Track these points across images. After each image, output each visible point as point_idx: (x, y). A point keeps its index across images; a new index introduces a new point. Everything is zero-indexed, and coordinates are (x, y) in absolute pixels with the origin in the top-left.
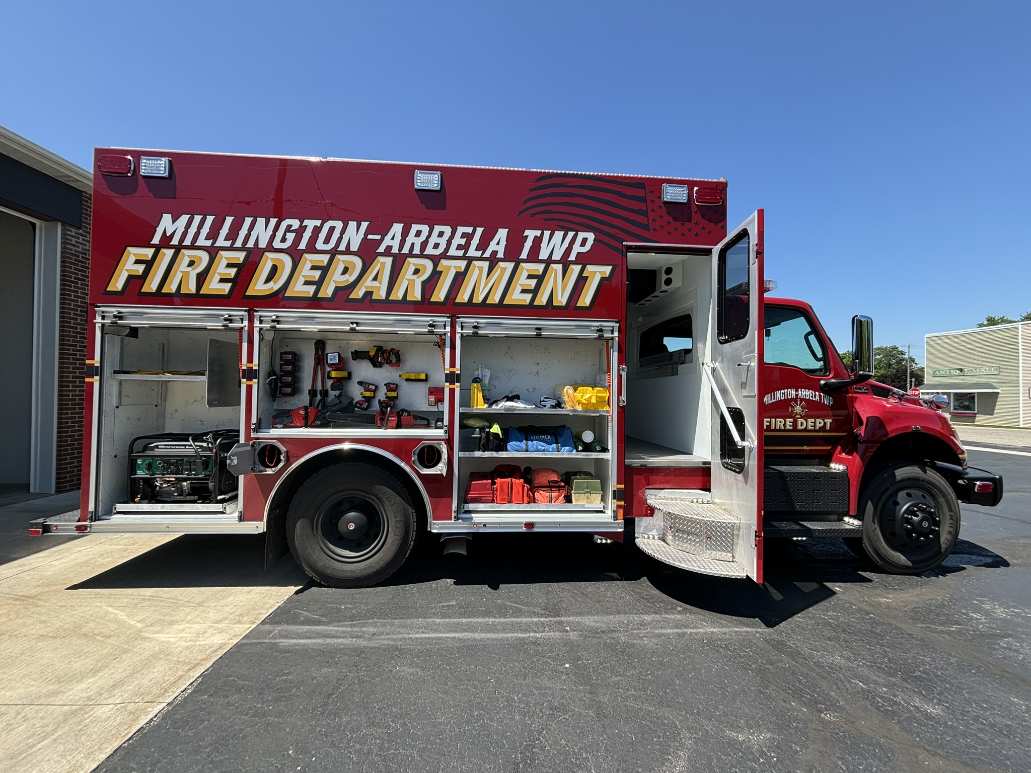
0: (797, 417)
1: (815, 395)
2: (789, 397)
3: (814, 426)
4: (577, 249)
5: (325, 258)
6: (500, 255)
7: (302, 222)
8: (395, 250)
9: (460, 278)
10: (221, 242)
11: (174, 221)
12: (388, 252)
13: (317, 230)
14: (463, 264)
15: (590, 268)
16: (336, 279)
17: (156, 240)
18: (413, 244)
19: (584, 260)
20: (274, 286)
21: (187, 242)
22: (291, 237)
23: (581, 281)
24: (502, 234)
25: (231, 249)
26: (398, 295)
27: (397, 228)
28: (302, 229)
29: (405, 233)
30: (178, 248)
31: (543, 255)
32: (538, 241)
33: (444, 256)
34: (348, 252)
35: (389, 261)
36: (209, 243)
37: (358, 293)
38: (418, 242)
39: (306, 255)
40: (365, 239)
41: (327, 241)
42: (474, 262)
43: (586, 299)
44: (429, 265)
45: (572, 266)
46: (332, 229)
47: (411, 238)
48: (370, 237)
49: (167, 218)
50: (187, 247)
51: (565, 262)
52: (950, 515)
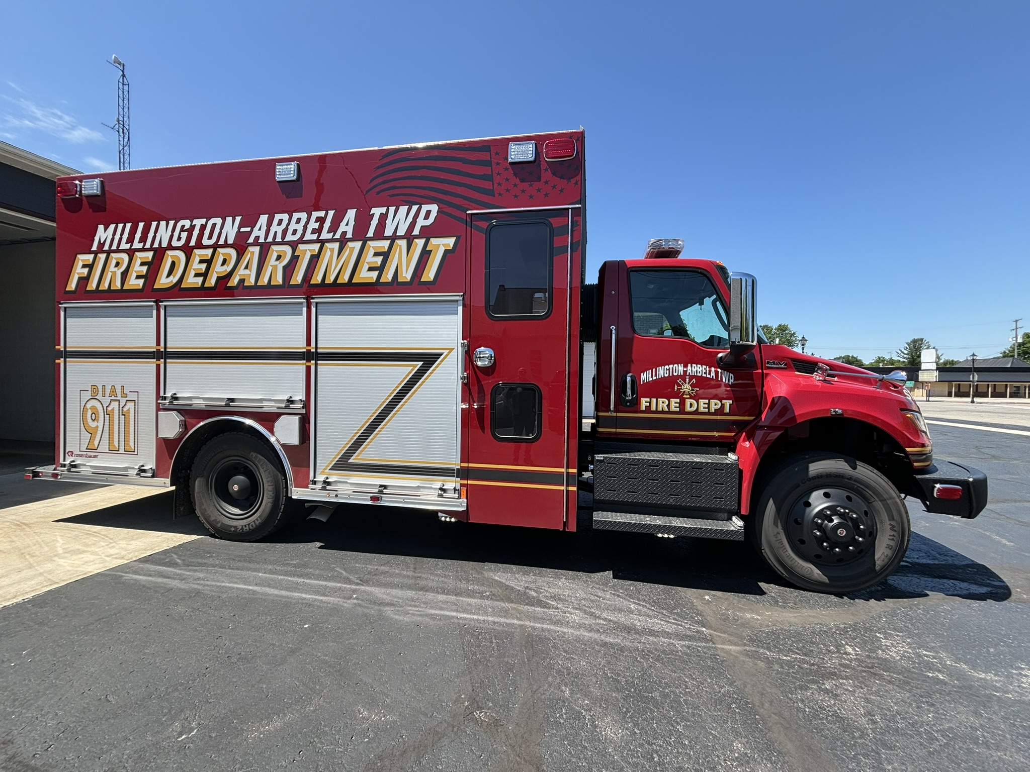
0: (684, 396)
1: (710, 371)
2: (675, 374)
3: (708, 408)
4: (421, 222)
5: (209, 252)
6: (349, 235)
7: (192, 222)
8: (262, 240)
9: (315, 259)
10: (137, 245)
11: (106, 229)
12: (256, 242)
13: (203, 227)
14: (317, 247)
15: (434, 241)
16: (219, 270)
17: (94, 248)
18: (276, 232)
19: (428, 233)
20: (174, 279)
21: (114, 247)
22: (184, 235)
23: (426, 255)
24: (351, 214)
25: (143, 250)
26: (264, 280)
27: (264, 219)
28: (193, 227)
29: (269, 224)
30: (109, 252)
31: (389, 232)
32: (383, 218)
33: (301, 241)
34: (226, 245)
35: (256, 250)
36: (128, 246)
37: (234, 282)
38: (280, 230)
39: (195, 251)
40: (239, 232)
41: (210, 238)
42: (327, 244)
43: (430, 274)
44: (288, 250)
45: (416, 241)
46: (214, 225)
47: (274, 228)
48: (242, 230)
49: (101, 228)
50: (114, 251)
51: (409, 237)
52: (890, 525)
